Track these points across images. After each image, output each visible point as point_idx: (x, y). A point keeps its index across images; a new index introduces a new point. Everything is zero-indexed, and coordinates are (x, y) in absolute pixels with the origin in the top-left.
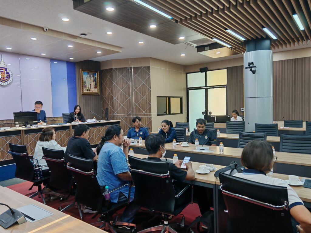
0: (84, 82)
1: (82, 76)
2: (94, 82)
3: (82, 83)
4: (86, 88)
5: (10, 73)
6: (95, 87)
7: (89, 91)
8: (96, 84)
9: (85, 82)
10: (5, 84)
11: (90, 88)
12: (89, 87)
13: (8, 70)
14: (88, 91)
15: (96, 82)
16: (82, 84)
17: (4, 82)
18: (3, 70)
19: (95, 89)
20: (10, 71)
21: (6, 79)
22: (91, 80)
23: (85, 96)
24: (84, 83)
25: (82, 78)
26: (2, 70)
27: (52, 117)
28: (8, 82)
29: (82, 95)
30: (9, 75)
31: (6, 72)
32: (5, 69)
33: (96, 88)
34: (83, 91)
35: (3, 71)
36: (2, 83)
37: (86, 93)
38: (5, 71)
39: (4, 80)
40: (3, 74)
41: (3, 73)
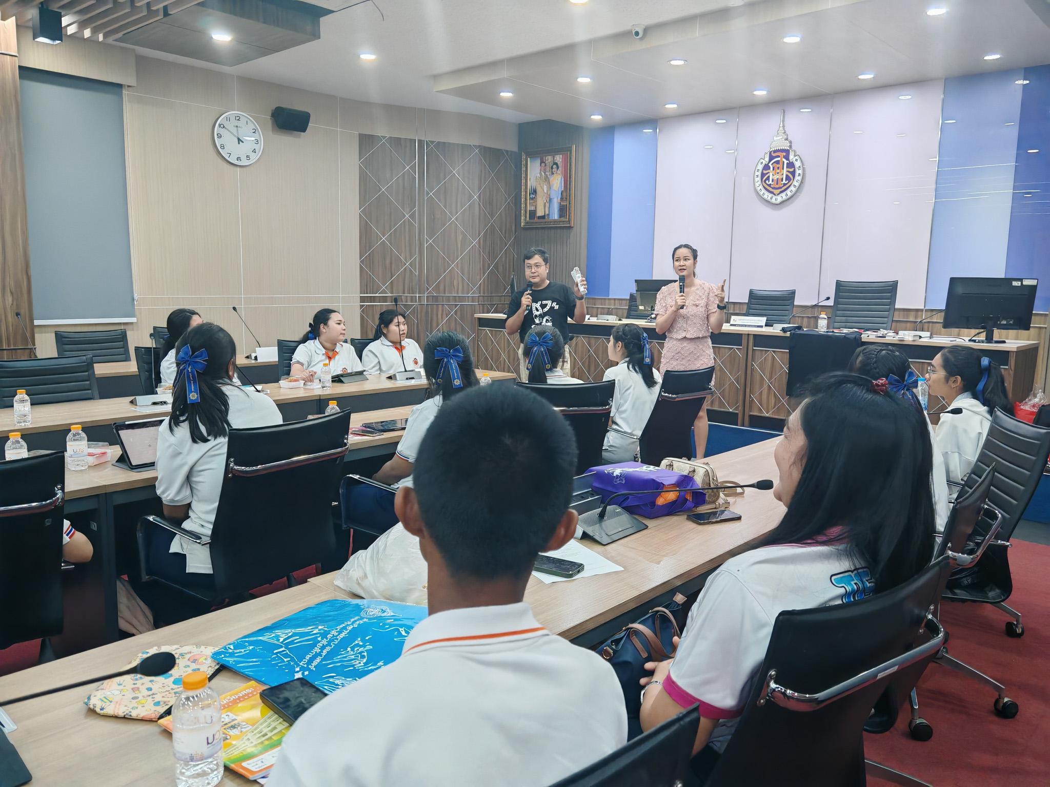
5: (797, 164)
10: (779, 199)
13: (791, 157)
17: (778, 195)
18: (779, 159)
20: (796, 158)
21: (785, 184)
26: (778, 156)
27: (922, 307)
28: (788, 192)
30: (792, 170)
31: (786, 162)
32: (785, 154)
35: (777, 162)
36: (772, 198)
38: (784, 160)
39: (777, 186)
40: (778, 168)
41: (778, 166)
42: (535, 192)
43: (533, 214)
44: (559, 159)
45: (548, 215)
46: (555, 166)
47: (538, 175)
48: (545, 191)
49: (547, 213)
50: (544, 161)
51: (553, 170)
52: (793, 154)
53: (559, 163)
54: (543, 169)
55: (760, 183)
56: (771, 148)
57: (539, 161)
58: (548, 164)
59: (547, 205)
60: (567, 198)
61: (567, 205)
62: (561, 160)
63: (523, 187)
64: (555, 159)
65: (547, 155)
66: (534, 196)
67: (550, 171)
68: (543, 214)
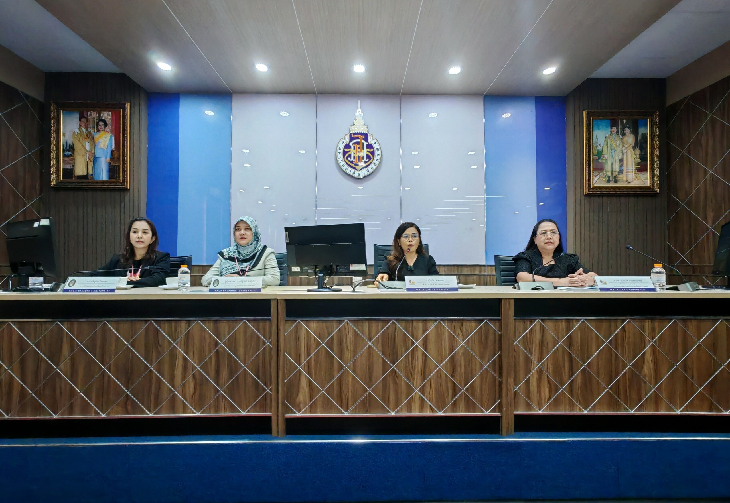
0: (595, 152)
1: (589, 134)
2: (638, 152)
3: (589, 155)
4: (602, 174)
5: (376, 146)
6: (641, 168)
7: (616, 182)
8: (643, 158)
9: (600, 154)
11: (621, 172)
12: (617, 167)
13: (370, 140)
14: (609, 181)
15: (643, 149)
16: (589, 161)
17: (360, 171)
18: (358, 140)
19: (640, 175)
21: (365, 162)
22: (623, 146)
23: (596, 199)
24: (597, 158)
25: (589, 141)
27: (484, 263)
28: (369, 168)
29: (588, 195)
33: (647, 170)
34: (589, 181)
36: (354, 173)
37: (601, 188)
38: (363, 141)
40: (359, 148)
42: (70, 148)
43: (69, 173)
44: (107, 115)
45: (92, 174)
46: (101, 123)
47: (77, 131)
48: (88, 148)
49: (91, 172)
50: (86, 116)
51: (100, 127)
52: (371, 137)
53: (106, 120)
54: (83, 124)
55: (342, 159)
56: (350, 131)
57: (78, 116)
58: (91, 120)
59: (91, 165)
60: (119, 159)
61: (119, 166)
62: (110, 118)
63: (53, 142)
64: (102, 115)
65: (90, 111)
66: (70, 153)
67: (93, 128)
68: (85, 174)
